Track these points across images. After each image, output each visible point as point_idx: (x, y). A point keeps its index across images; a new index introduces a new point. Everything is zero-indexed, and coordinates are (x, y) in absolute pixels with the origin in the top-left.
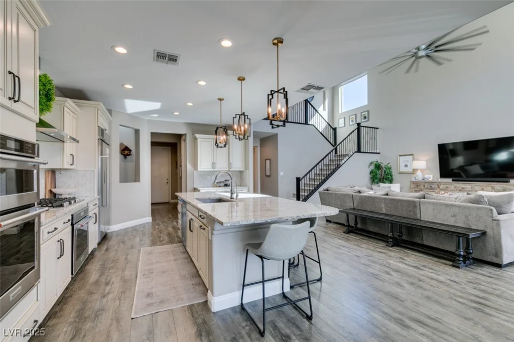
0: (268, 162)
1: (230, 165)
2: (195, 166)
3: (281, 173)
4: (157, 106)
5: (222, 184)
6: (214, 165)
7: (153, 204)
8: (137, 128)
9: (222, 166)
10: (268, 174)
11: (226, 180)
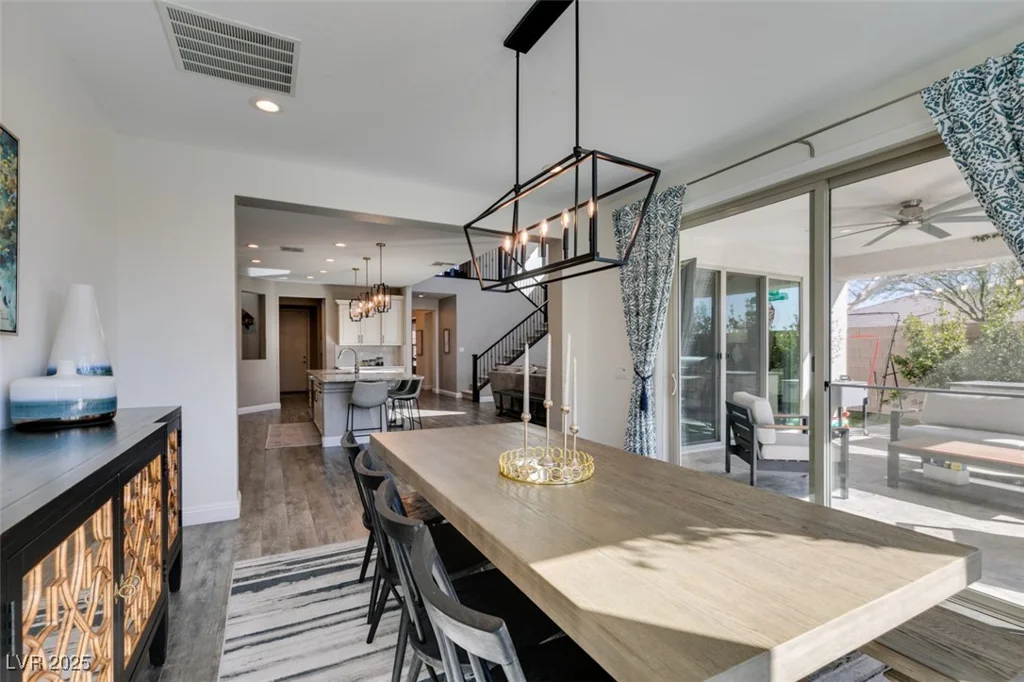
0: (446, 333)
1: (382, 338)
2: (336, 339)
3: (461, 349)
4: (287, 272)
5: (373, 363)
6: (360, 338)
7: (281, 393)
8: (261, 292)
9: (371, 339)
10: (447, 350)
11: (378, 358)
